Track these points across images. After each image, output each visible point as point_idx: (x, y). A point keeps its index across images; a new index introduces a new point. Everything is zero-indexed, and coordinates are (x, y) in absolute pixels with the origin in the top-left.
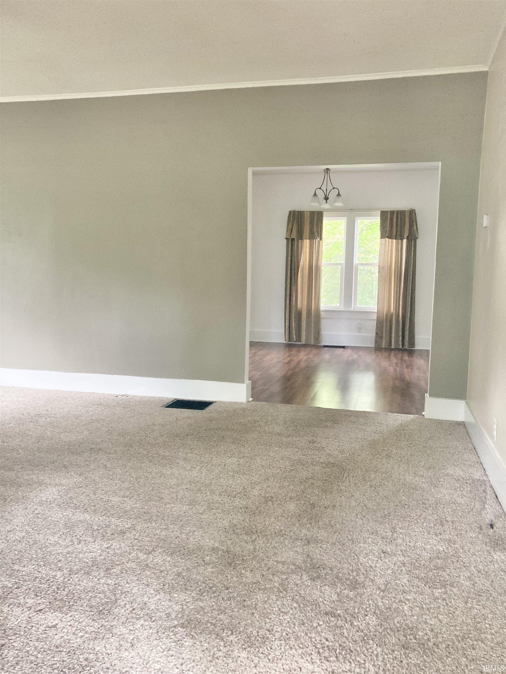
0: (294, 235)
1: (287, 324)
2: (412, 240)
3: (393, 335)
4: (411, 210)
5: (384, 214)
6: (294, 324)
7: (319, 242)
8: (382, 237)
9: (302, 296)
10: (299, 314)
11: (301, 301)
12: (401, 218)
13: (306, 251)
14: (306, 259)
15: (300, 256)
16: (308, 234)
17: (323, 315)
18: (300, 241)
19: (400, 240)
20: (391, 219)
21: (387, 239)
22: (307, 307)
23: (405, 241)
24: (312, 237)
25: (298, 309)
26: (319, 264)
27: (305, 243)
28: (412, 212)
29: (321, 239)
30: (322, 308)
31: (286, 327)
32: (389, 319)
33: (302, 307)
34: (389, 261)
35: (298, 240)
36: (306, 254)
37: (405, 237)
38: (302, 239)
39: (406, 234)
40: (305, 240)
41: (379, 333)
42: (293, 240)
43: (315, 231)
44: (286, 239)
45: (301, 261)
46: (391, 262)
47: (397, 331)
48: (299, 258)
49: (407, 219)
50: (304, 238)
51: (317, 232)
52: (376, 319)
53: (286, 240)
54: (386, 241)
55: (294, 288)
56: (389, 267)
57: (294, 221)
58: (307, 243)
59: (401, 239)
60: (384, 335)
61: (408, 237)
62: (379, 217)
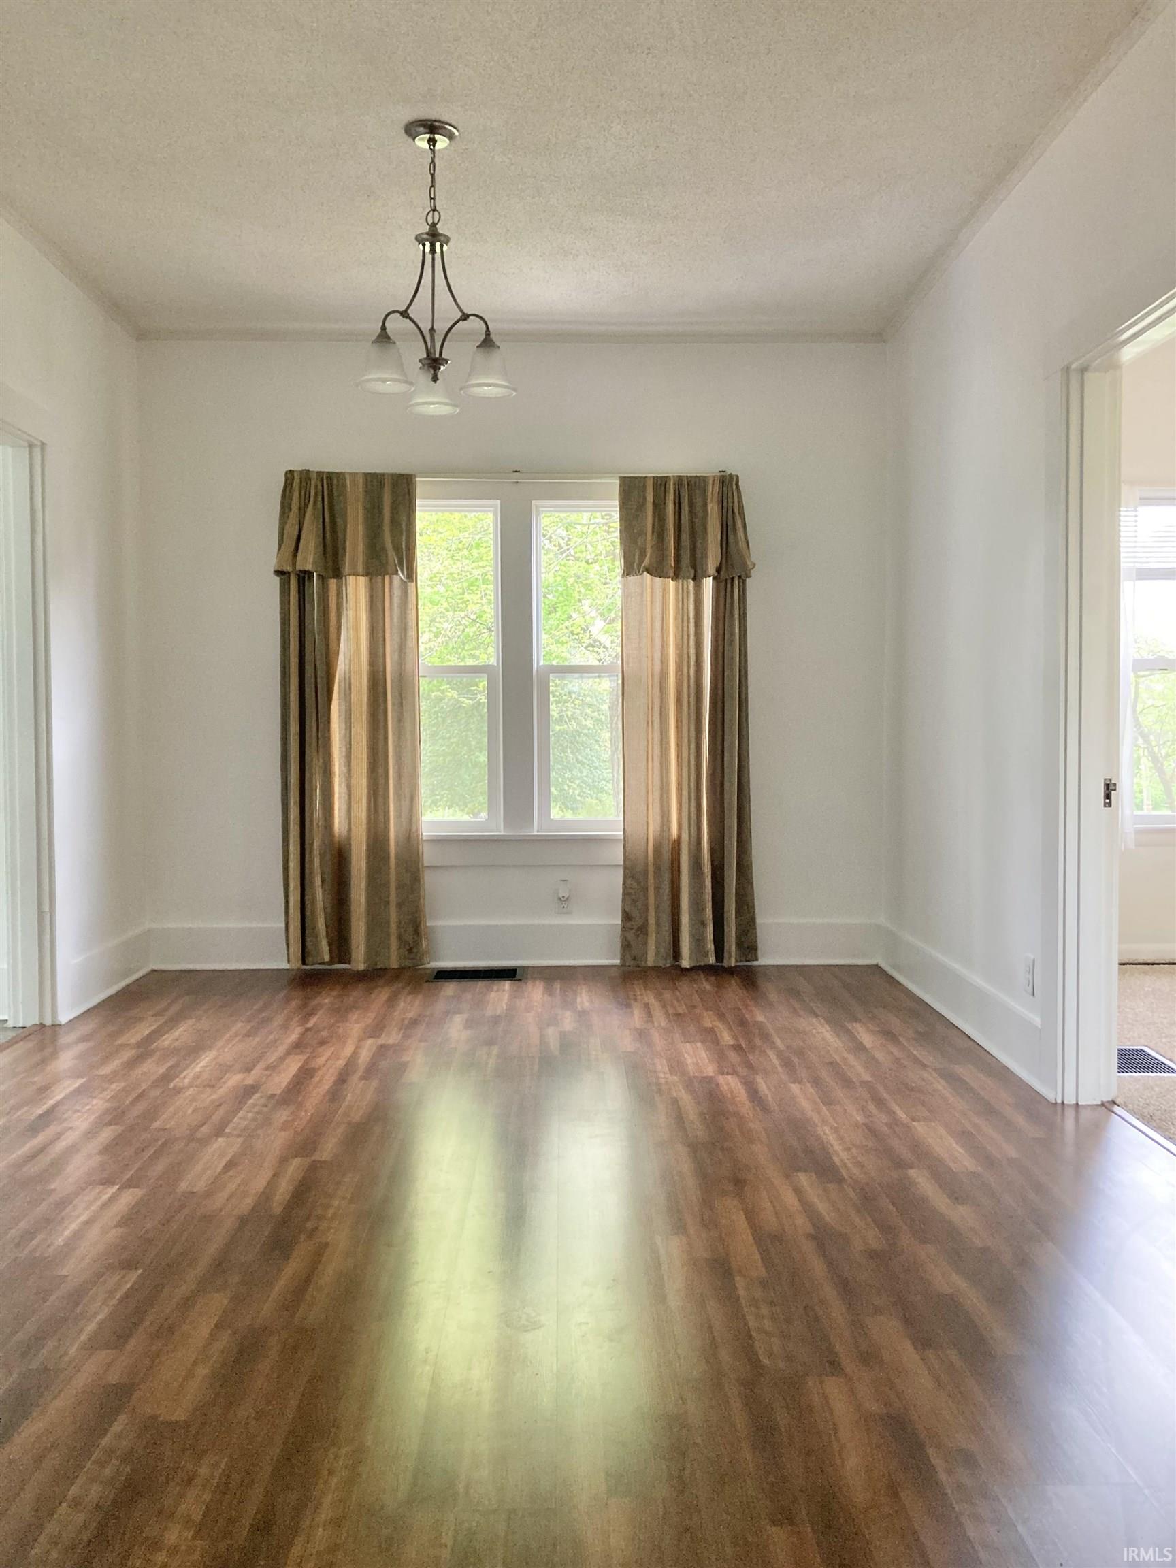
0: (308, 560)
1: (295, 897)
2: (733, 579)
3: (685, 919)
4: (723, 477)
5: (631, 489)
6: (319, 896)
7: (404, 585)
8: (629, 570)
9: (349, 787)
10: (340, 858)
11: (344, 807)
12: (691, 504)
13: (357, 618)
14: (358, 649)
15: (333, 636)
16: (361, 558)
17: (428, 856)
18: (333, 583)
19: (691, 582)
20: (659, 507)
21: (647, 576)
22: (369, 829)
23: (708, 584)
24: (376, 568)
25: (336, 839)
26: (409, 666)
27: (350, 590)
28: (728, 485)
29: (411, 575)
30: (426, 832)
31: (291, 910)
32: (666, 865)
33: (350, 830)
34: (657, 655)
35: (322, 578)
36: (357, 630)
37: (712, 570)
38: (337, 574)
39: (713, 559)
40: (351, 579)
41: (635, 913)
42: (304, 577)
43: (389, 546)
44: (278, 573)
45: (341, 656)
46: (664, 660)
47: (697, 906)
48: (333, 645)
49: (713, 509)
50: (347, 569)
51: (397, 549)
52: (622, 863)
53: (277, 580)
54: (642, 584)
55: (315, 763)
56: (657, 679)
57: (306, 506)
58: (356, 589)
59: (694, 579)
60: (652, 921)
61: (719, 570)
62: (617, 503)
